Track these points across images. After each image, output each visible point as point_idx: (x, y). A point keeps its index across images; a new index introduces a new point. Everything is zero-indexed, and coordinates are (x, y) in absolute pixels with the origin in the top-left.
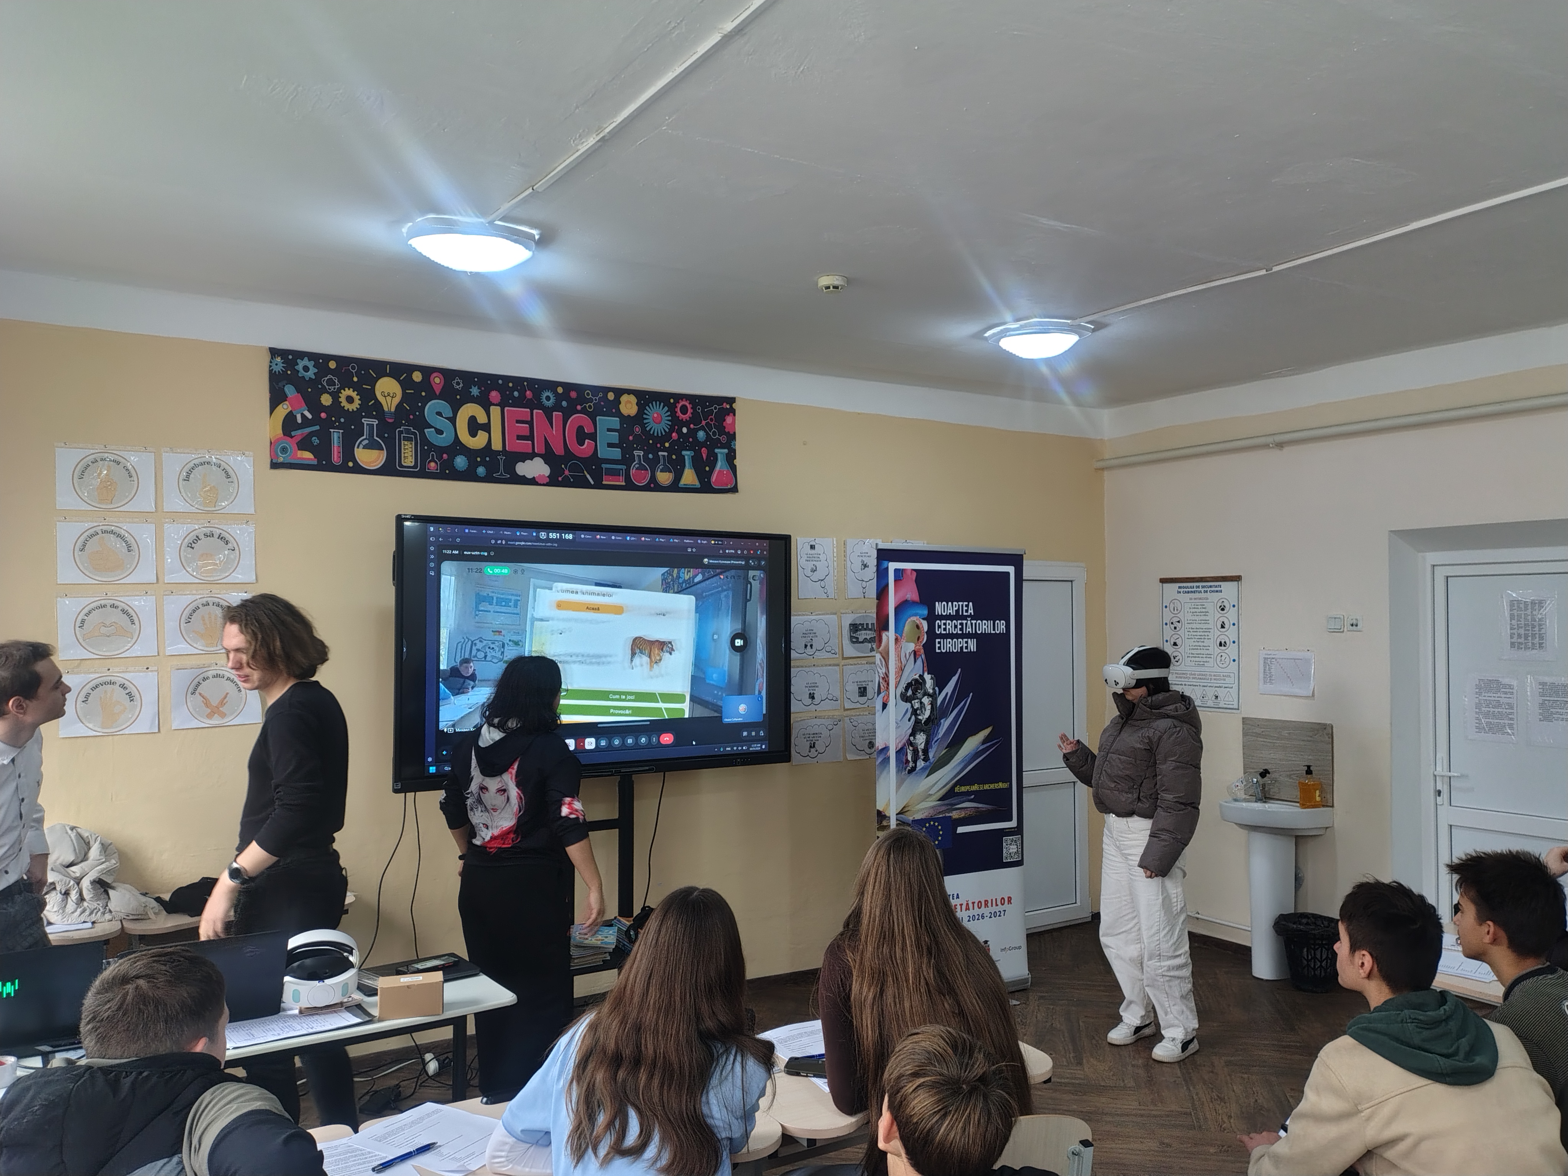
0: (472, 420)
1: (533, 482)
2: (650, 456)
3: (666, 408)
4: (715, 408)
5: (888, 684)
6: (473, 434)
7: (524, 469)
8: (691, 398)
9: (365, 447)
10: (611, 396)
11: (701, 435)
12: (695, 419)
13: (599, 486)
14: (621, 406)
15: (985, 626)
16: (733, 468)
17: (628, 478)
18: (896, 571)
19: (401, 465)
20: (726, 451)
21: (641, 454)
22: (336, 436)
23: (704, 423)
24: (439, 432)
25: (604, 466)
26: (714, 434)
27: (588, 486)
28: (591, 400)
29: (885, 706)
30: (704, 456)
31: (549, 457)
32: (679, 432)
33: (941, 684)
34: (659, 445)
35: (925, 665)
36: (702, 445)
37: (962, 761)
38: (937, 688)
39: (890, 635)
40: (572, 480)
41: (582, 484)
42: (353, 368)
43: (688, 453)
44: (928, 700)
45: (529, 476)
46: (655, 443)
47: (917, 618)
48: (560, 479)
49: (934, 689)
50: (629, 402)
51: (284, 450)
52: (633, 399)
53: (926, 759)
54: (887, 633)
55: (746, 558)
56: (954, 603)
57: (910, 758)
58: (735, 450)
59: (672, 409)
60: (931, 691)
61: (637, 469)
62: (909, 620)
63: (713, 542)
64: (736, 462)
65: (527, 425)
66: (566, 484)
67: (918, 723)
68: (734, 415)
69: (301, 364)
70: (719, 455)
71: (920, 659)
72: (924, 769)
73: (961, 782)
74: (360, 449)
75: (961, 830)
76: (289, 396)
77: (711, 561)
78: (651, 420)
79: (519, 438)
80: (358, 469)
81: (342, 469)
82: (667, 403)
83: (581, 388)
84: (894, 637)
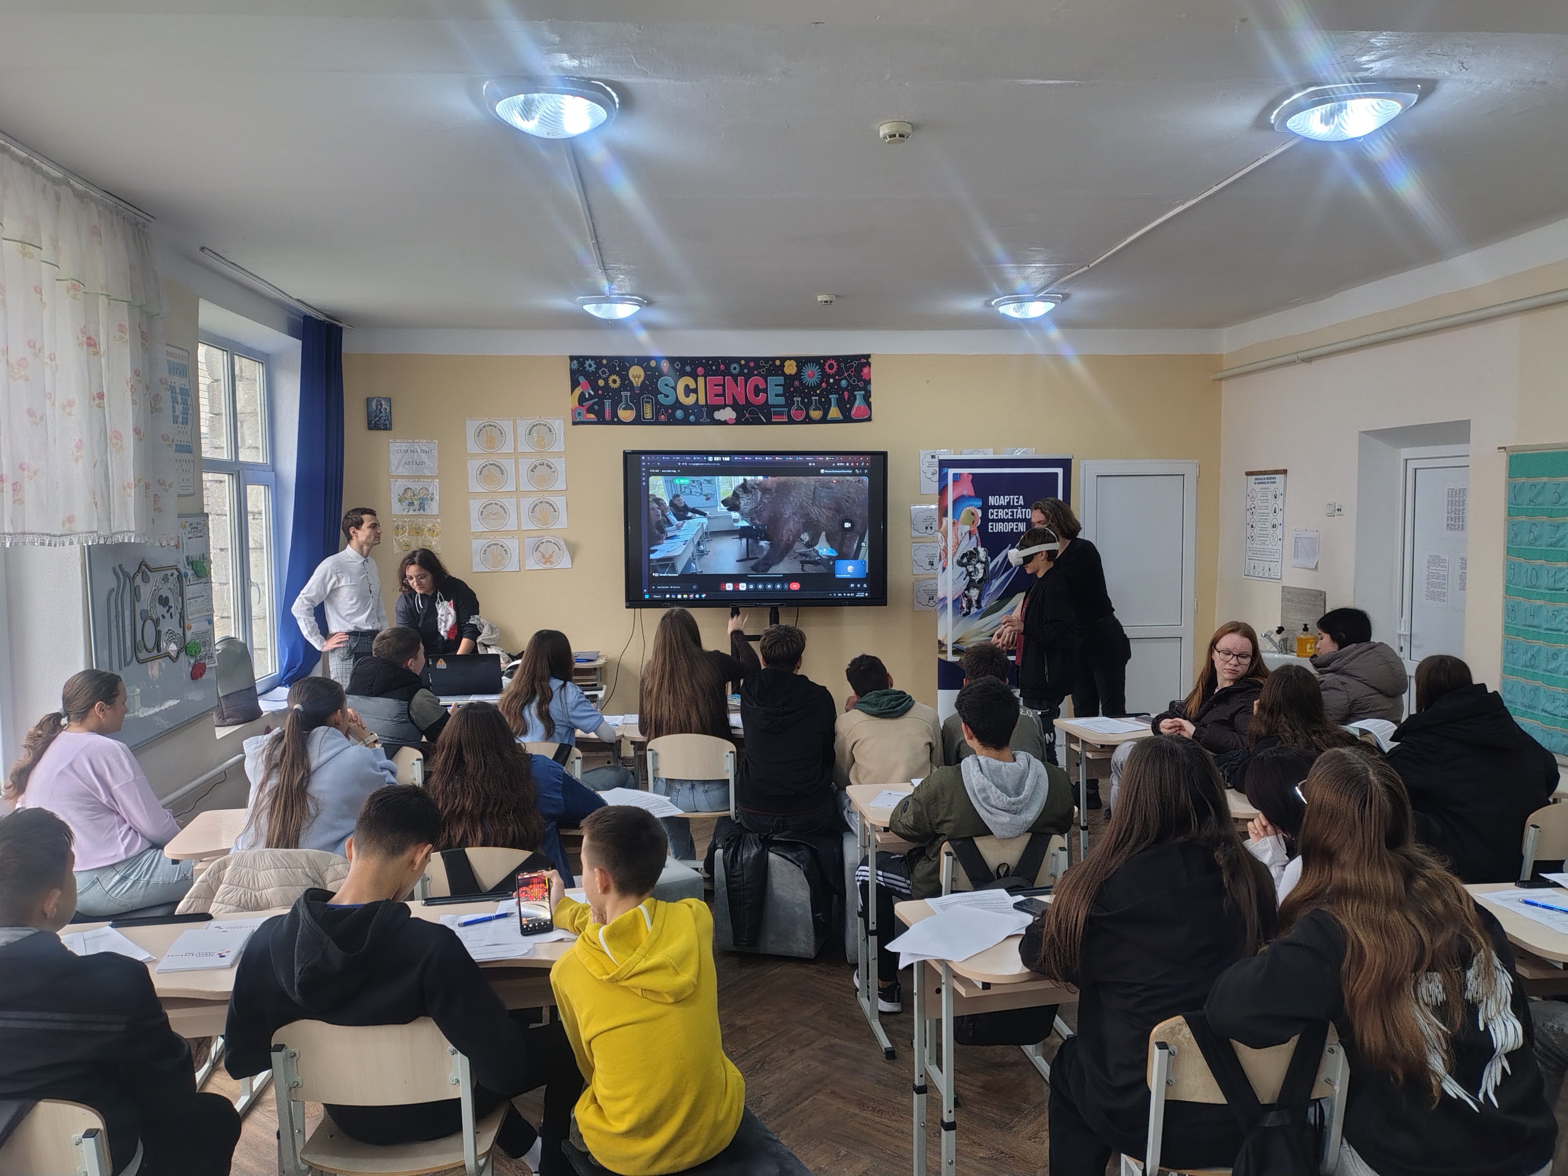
0: (687, 386)
1: (725, 423)
3: (818, 367)
4: (855, 363)
5: (947, 554)
6: (687, 396)
7: (719, 415)
8: (836, 358)
9: (623, 409)
10: (778, 363)
11: (844, 383)
12: (839, 372)
13: (769, 422)
14: (785, 369)
16: (869, 405)
17: (789, 416)
18: (954, 475)
19: (644, 419)
20: (863, 392)
21: (799, 399)
22: (607, 403)
23: (846, 374)
24: (667, 396)
25: (772, 409)
26: (854, 381)
27: (762, 423)
28: (764, 367)
29: (944, 569)
30: (846, 397)
31: (735, 407)
32: (828, 382)
33: (992, 554)
34: (812, 393)
35: (979, 540)
36: (845, 389)
38: (989, 558)
39: (949, 520)
40: (751, 420)
41: (757, 422)
42: (616, 362)
43: (834, 396)
44: (981, 566)
45: (723, 420)
46: (809, 392)
47: (974, 509)
48: (743, 420)
49: (986, 558)
50: (790, 365)
51: (579, 414)
52: (793, 363)
53: (979, 607)
54: (946, 519)
55: (853, 469)
56: (1006, 497)
57: (964, 605)
58: (870, 391)
59: (822, 367)
60: (984, 560)
61: (796, 410)
62: (965, 509)
63: (828, 459)
64: (871, 400)
65: (721, 387)
66: (747, 423)
67: (972, 582)
68: (870, 366)
69: (587, 363)
70: (858, 396)
71: (974, 537)
72: (976, 614)
74: (621, 410)
76: (581, 382)
77: (826, 471)
78: (806, 376)
79: (716, 395)
80: (621, 423)
81: (612, 423)
82: (818, 363)
83: (756, 360)
84: (952, 522)
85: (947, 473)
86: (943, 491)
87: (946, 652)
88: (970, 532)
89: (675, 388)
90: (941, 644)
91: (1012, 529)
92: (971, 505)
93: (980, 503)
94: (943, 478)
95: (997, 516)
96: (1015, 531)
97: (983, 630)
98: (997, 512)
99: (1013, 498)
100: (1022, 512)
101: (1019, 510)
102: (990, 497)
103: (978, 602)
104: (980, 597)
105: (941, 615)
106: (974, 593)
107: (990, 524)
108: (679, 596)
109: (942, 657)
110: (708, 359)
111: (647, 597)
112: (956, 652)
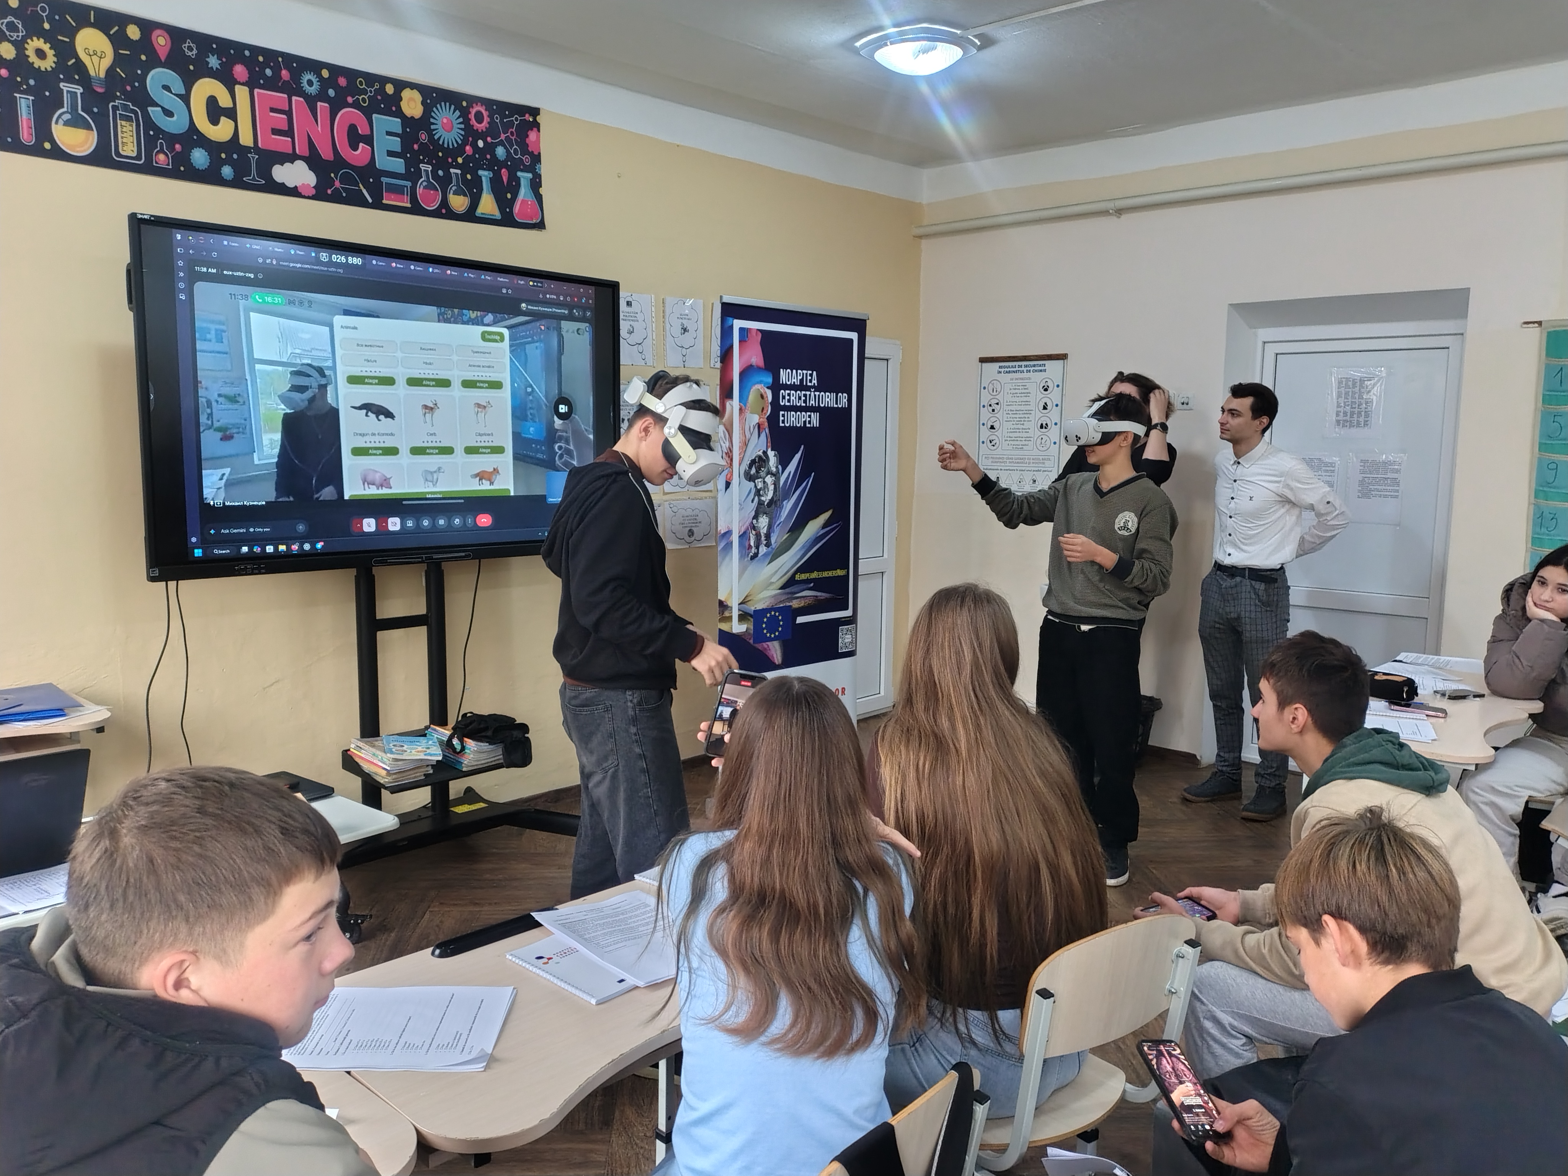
0: (212, 101)
1: (294, 192)
2: (440, 173)
3: (458, 113)
4: (516, 119)
5: (732, 460)
6: (214, 120)
7: (282, 173)
8: (488, 103)
9: (66, 124)
10: (390, 89)
11: (500, 151)
12: (492, 131)
13: (377, 205)
14: (402, 103)
15: (828, 399)
16: (539, 198)
17: (414, 199)
18: (741, 330)
19: (118, 154)
20: (530, 175)
21: (429, 169)
22: (24, 104)
23: (503, 137)
24: (169, 113)
25: (384, 180)
26: (516, 151)
27: (363, 204)
28: (364, 92)
29: (728, 485)
30: (505, 179)
31: (314, 161)
32: (474, 146)
33: (784, 462)
34: (450, 160)
35: (769, 440)
36: (502, 164)
37: (803, 546)
38: (780, 467)
39: (734, 404)
40: (344, 195)
41: (356, 200)
43: (486, 173)
44: (771, 479)
45: (290, 184)
46: (445, 157)
47: (760, 387)
48: (329, 192)
49: (777, 467)
50: (411, 99)
52: (417, 96)
53: (768, 545)
54: (730, 402)
55: (570, 307)
56: (799, 371)
57: (752, 544)
58: (540, 176)
59: (464, 114)
60: (774, 469)
61: (425, 188)
62: (754, 388)
63: (531, 283)
64: (542, 191)
65: (284, 116)
66: (336, 198)
67: (761, 504)
68: (539, 131)
70: (522, 180)
71: (764, 433)
72: (765, 555)
73: (801, 570)
74: (60, 126)
75: (800, 620)
77: (529, 307)
78: (439, 126)
79: (275, 132)
80: (58, 154)
81: (36, 151)
82: (459, 107)
83: (352, 74)
84: (738, 407)
85: (732, 327)
86: (726, 356)
87: (730, 619)
88: (759, 426)
89: (186, 99)
90: (723, 606)
91: (805, 422)
92: (760, 382)
93: (769, 380)
94: (726, 332)
95: (789, 401)
96: (808, 425)
97: (772, 580)
98: (789, 395)
99: (807, 374)
100: (815, 395)
101: (812, 393)
102: (781, 370)
103: (768, 536)
104: (770, 527)
105: (723, 559)
106: (763, 522)
107: (782, 413)
108: (270, 549)
109: (724, 627)
110: (256, 50)
111: (198, 553)
112: (743, 617)
